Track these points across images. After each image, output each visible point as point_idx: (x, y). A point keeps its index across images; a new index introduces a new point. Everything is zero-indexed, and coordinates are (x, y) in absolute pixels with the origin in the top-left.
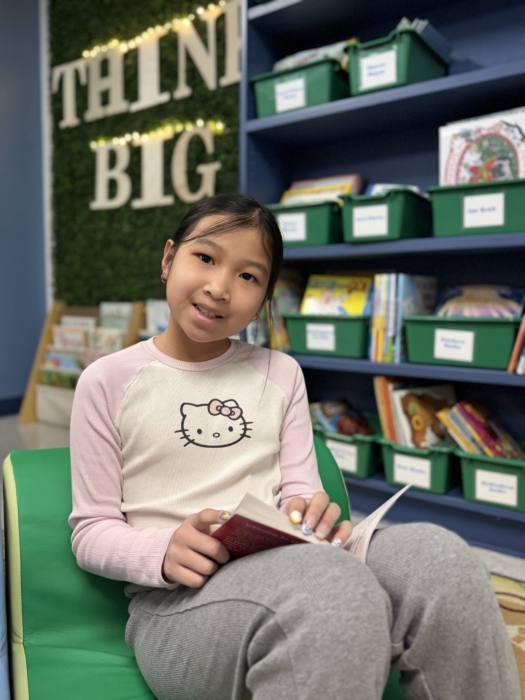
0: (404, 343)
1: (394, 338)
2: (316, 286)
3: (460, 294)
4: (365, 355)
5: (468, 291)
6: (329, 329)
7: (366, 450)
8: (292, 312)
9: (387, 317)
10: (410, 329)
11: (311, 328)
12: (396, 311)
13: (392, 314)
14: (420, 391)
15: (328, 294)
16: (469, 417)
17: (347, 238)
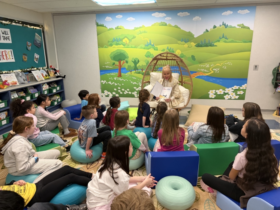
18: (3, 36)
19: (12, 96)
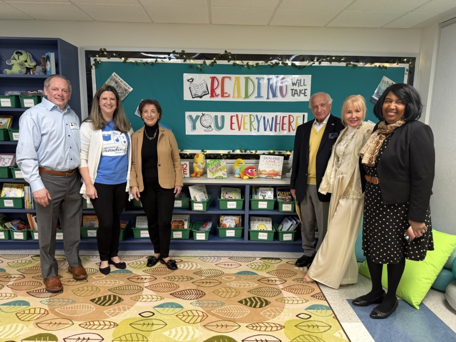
1: (31, 203)
2: (6, 187)
4: (23, 207)
6: (11, 201)
7: (26, 233)
11: (5, 201)
13: (30, 196)
17: (14, 178)
18: (292, 90)
19: (261, 195)
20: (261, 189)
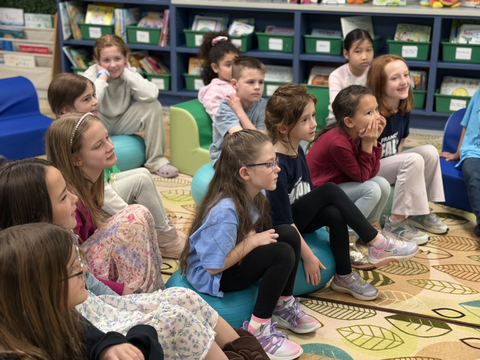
0: (127, 35)
1: (123, 34)
2: (91, 10)
3: (147, 15)
5: (150, 14)
6: (99, 30)
8: (81, 22)
9: (120, 26)
10: (129, 31)
11: (91, 29)
12: (124, 23)
13: (122, 25)
14: (135, 53)
15: (96, 13)
16: (150, 62)
19: (463, 37)
20: (465, 27)
